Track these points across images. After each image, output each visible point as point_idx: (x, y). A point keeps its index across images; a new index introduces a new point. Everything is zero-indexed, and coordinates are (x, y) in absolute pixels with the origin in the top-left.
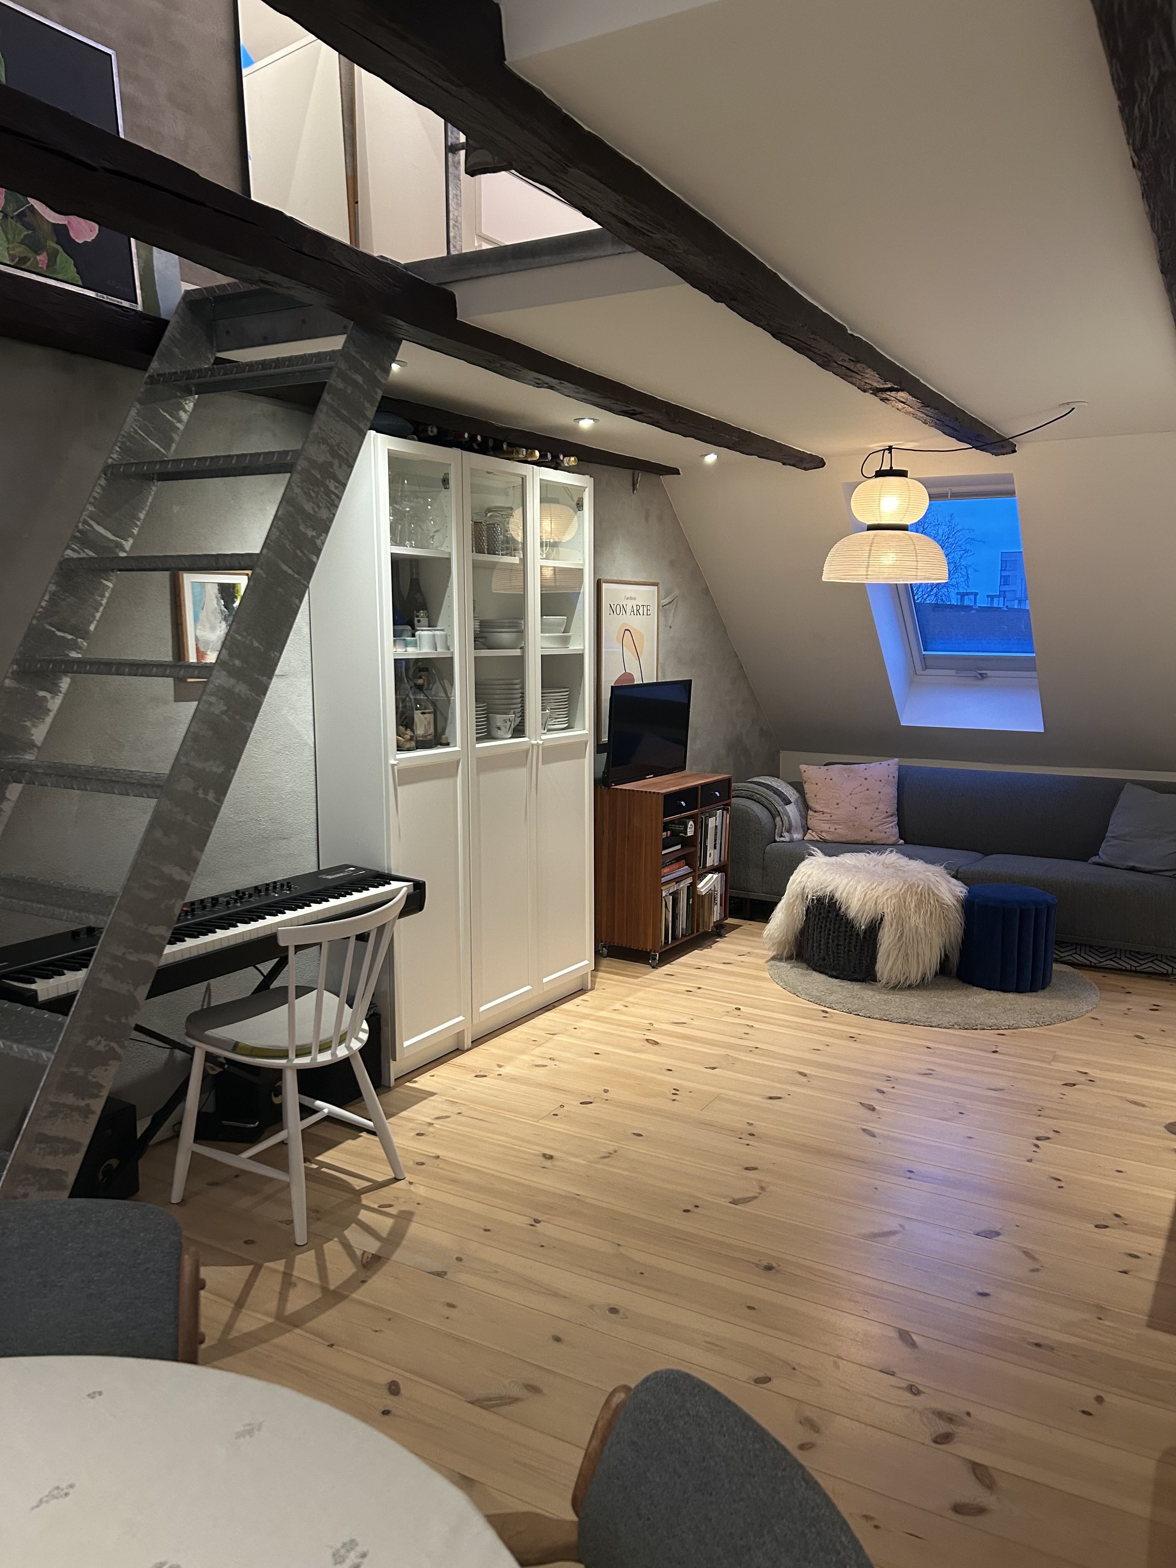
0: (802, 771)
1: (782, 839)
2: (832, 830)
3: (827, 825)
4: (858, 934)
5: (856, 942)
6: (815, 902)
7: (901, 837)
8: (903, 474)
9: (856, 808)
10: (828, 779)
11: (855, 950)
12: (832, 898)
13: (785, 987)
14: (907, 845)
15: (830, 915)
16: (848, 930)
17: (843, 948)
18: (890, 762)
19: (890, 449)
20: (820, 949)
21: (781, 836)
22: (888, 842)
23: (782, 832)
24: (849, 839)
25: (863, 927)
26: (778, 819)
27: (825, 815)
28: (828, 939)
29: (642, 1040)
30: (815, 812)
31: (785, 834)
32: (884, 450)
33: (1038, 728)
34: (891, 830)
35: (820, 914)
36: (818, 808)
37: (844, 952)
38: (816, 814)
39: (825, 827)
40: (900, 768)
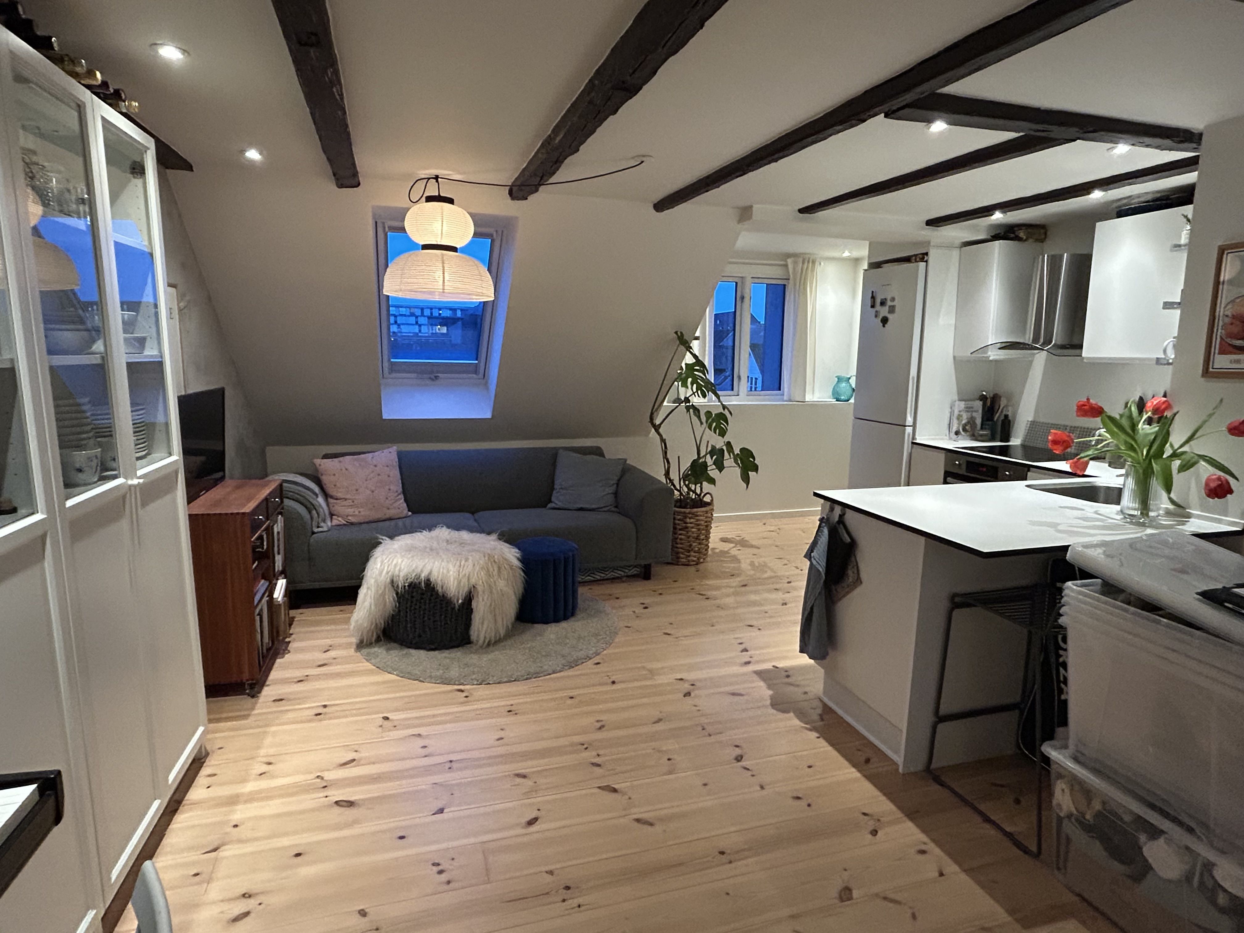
0: (318, 466)
1: (320, 529)
2: (357, 513)
3: (353, 510)
4: (453, 608)
5: (452, 615)
6: (407, 587)
7: (409, 511)
8: (450, 201)
9: (373, 492)
10: (344, 469)
11: (451, 621)
12: (428, 582)
13: (401, 675)
14: (414, 515)
15: (425, 596)
16: (444, 606)
17: (439, 623)
18: (390, 450)
19: (437, 178)
20: (416, 628)
21: (318, 527)
22: (401, 516)
23: (318, 523)
24: (371, 519)
25: (460, 601)
26: (314, 512)
27: (347, 501)
28: (424, 617)
29: (330, 806)
30: (337, 499)
31: (322, 524)
32: (429, 179)
33: (488, 415)
34: (400, 507)
35: (412, 597)
36: (339, 495)
37: (441, 626)
38: (338, 501)
39: (350, 511)
40: (400, 455)
